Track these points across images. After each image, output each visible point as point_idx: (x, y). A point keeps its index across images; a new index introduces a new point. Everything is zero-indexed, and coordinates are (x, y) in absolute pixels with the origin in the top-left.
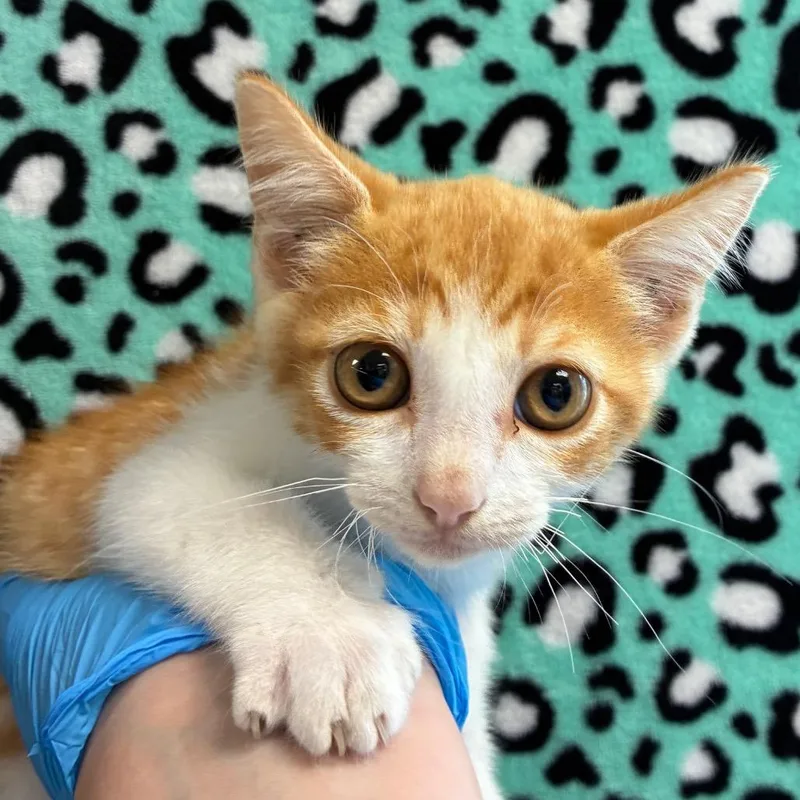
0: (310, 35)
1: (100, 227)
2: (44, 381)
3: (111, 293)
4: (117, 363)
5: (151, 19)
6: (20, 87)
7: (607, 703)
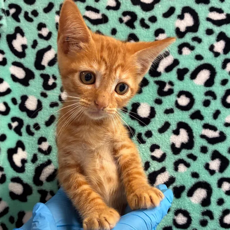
5: (116, 36)
7: (207, 220)
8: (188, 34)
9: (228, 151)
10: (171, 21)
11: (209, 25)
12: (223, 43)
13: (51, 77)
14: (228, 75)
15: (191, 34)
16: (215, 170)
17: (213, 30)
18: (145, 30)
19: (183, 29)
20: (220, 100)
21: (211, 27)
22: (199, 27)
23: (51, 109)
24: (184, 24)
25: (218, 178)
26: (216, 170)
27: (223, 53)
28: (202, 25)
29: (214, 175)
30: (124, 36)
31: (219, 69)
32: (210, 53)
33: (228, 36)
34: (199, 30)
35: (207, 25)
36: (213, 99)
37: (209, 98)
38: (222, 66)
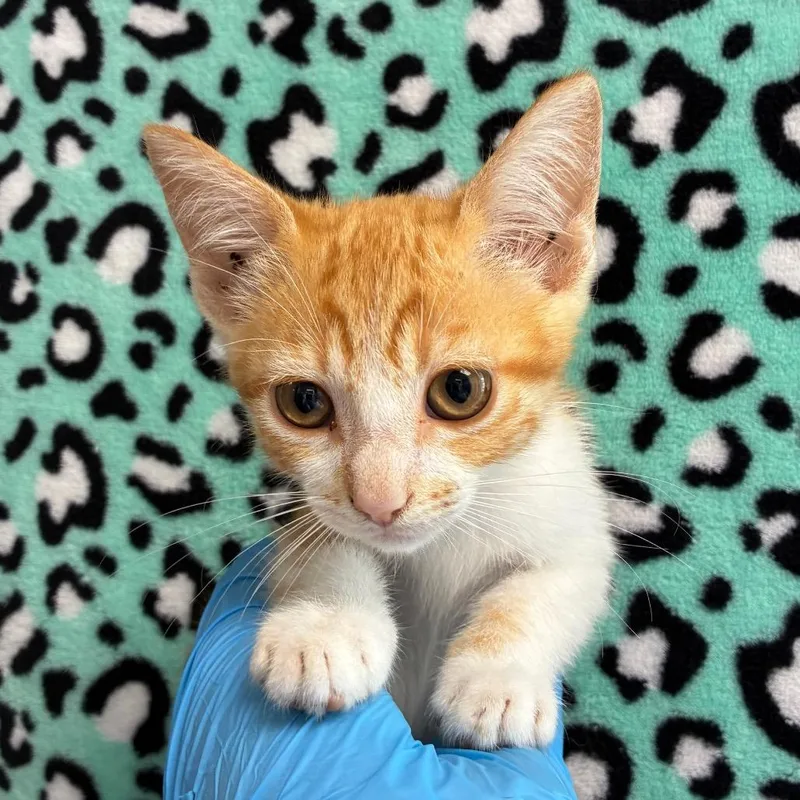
0: (379, 125)
1: (172, 300)
2: (111, 437)
3: (175, 364)
4: (172, 432)
5: (237, 102)
6: (123, 161)
8: (521, 70)
9: (700, 597)
10: (449, 20)
11: (609, 23)
12: (674, 102)
13: (22, 273)
14: (695, 247)
15: (530, 70)
16: (645, 681)
17: (628, 43)
18: (347, 68)
19: (496, 51)
20: (662, 361)
21: (618, 31)
22: (568, 34)
23: (23, 394)
24: (501, 30)
25: (656, 717)
26: (649, 679)
27: (672, 146)
28: (579, 27)
29: (641, 700)
30: (268, 98)
31: (655, 222)
32: (614, 147)
33: (694, 68)
34: (563, 50)
35: (598, 24)
36: (629, 359)
37: (613, 352)
38: (667, 206)
